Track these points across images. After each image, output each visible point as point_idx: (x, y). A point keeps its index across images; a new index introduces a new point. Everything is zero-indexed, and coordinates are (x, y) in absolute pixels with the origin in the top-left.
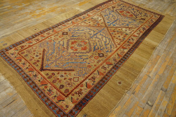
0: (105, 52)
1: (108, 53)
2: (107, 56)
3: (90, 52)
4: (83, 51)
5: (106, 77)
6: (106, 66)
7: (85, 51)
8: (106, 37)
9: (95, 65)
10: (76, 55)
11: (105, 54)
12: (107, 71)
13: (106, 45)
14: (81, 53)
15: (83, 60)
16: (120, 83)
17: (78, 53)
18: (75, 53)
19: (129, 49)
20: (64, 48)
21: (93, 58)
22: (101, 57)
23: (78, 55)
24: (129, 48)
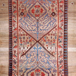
0: (22, 18)
1: (20, 18)
2: (20, 16)
3: (29, 11)
4: (32, 9)
5: (11, 3)
6: (15, 9)
7: (31, 10)
8: (30, 30)
9: (19, 5)
10: (32, 3)
11: (21, 16)
12: (12, 6)
13: (26, 24)
14: (32, 7)
15: (27, 4)
16: (4, 5)
17: (33, 5)
18: (34, 4)
19: (13, 30)
20: (42, 3)
21: (24, 8)
22: (22, 12)
23: (32, 4)
24: (13, 32)
